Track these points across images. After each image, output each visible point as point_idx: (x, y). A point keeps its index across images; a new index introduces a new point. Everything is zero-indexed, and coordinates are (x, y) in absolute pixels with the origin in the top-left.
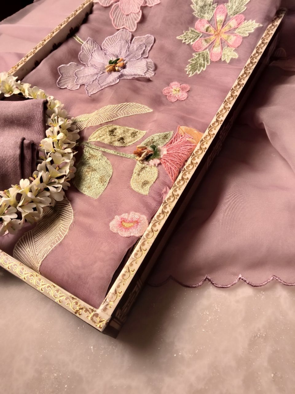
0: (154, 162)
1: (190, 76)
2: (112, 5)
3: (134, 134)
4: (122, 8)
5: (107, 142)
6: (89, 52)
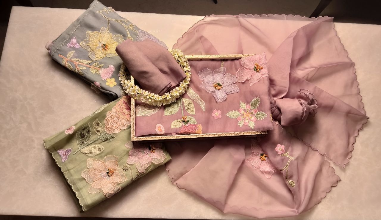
0: (183, 124)
2: (243, 67)
3: (192, 111)
4: (244, 72)
5: (185, 105)
6: (220, 72)
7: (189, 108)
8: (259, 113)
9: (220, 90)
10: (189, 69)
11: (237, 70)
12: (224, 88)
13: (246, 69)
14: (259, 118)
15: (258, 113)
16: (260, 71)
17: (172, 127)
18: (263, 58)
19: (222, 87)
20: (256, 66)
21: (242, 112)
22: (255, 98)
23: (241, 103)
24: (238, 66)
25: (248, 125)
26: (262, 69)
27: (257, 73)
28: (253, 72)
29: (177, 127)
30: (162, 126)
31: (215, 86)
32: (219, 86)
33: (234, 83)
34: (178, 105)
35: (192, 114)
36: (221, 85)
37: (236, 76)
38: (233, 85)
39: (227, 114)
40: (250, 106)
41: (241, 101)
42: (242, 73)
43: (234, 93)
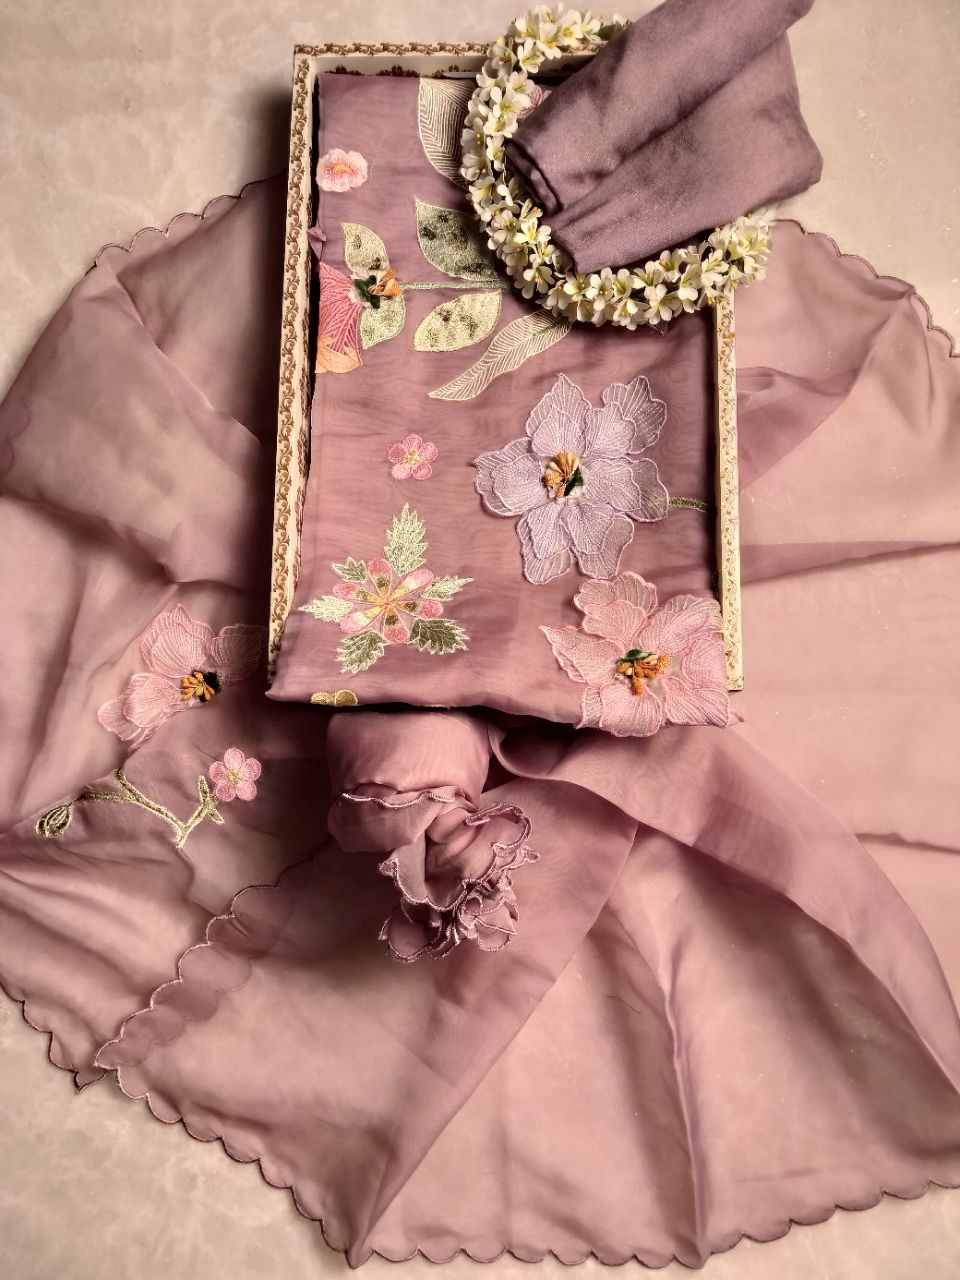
2: (661, 605)
3: (433, 336)
4: (634, 607)
5: (466, 298)
6: (646, 491)
7: (446, 319)
8: (381, 645)
9: (540, 488)
10: (658, 314)
11: (653, 575)
12: (554, 509)
14: (349, 642)
15: (384, 642)
16: (621, 677)
17: (350, 229)
19: (555, 499)
20: (653, 661)
21: (412, 584)
22: (467, 637)
23: (462, 582)
24: (675, 583)
26: (634, 690)
27: (611, 665)
28: (622, 647)
29: (349, 249)
30: (359, 181)
31: (563, 461)
32: (563, 481)
33: (581, 562)
34: (467, 269)
35: (418, 335)
36: (572, 493)
37: (616, 574)
38: (569, 556)
39: (411, 510)
40: (433, 615)
41: (470, 580)
42: (630, 600)
43: (523, 559)
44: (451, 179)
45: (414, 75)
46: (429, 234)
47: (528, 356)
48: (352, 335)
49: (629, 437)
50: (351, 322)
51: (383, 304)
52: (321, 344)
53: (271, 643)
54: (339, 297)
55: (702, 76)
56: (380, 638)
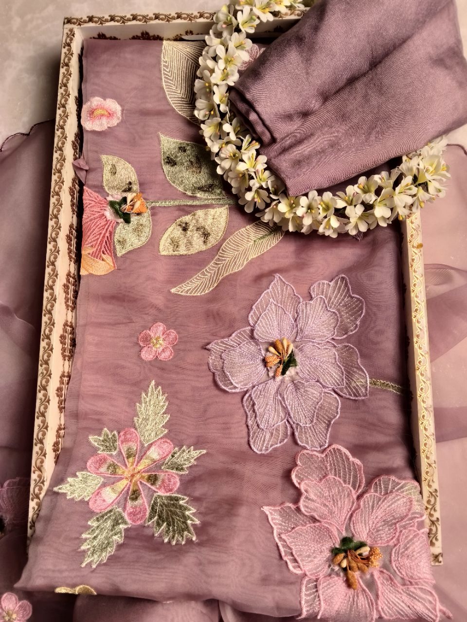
1: (153, 383)
2: (369, 483)
3: (175, 244)
4: (344, 485)
5: (200, 213)
6: (349, 371)
7: (185, 229)
8: (122, 527)
9: (261, 367)
10: (356, 227)
11: (359, 450)
12: (273, 386)
13: (359, 497)
14: (95, 524)
15: (125, 523)
16: (337, 568)
17: (107, 160)
18: (405, 597)
19: (274, 377)
20: (365, 551)
21: (154, 454)
22: (197, 522)
23: (195, 454)
24: (378, 459)
25: (84, 468)
26: (349, 584)
27: (327, 554)
28: (336, 533)
29: (107, 175)
30: (115, 122)
31: (280, 347)
32: (280, 362)
33: (296, 434)
34: (201, 189)
35: (162, 242)
36: (287, 373)
37: (327, 445)
38: (286, 428)
39: (157, 386)
40: (171, 490)
41: (204, 452)
42: (340, 477)
43: (248, 429)
44: (188, 118)
45: (159, 39)
46: (171, 162)
47: (250, 259)
48: (108, 245)
49: (333, 325)
50: (107, 234)
51: (134, 219)
52: (84, 252)
53: (30, 520)
54: (97, 215)
55: (391, 32)
56: (122, 518)
